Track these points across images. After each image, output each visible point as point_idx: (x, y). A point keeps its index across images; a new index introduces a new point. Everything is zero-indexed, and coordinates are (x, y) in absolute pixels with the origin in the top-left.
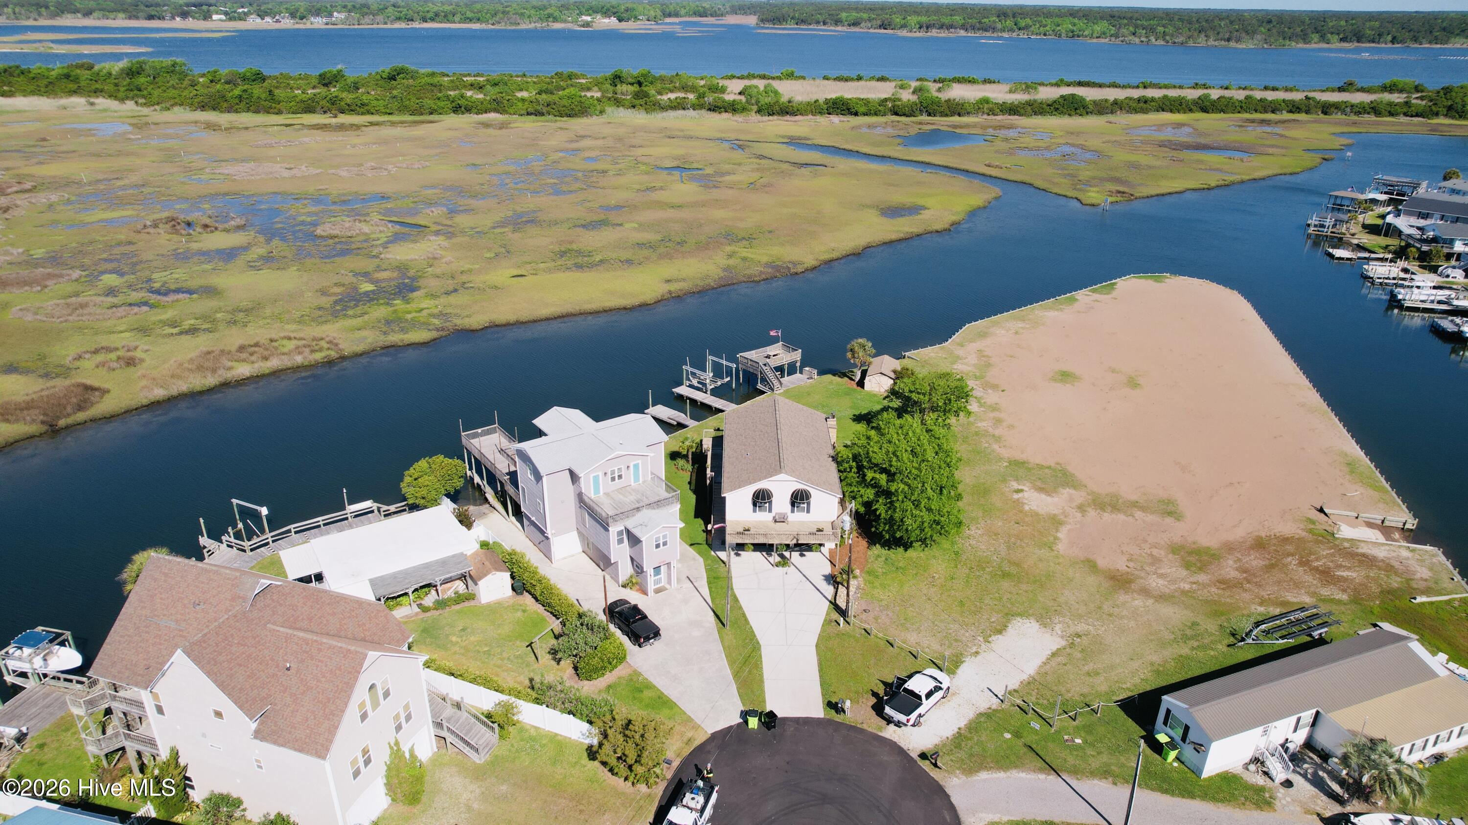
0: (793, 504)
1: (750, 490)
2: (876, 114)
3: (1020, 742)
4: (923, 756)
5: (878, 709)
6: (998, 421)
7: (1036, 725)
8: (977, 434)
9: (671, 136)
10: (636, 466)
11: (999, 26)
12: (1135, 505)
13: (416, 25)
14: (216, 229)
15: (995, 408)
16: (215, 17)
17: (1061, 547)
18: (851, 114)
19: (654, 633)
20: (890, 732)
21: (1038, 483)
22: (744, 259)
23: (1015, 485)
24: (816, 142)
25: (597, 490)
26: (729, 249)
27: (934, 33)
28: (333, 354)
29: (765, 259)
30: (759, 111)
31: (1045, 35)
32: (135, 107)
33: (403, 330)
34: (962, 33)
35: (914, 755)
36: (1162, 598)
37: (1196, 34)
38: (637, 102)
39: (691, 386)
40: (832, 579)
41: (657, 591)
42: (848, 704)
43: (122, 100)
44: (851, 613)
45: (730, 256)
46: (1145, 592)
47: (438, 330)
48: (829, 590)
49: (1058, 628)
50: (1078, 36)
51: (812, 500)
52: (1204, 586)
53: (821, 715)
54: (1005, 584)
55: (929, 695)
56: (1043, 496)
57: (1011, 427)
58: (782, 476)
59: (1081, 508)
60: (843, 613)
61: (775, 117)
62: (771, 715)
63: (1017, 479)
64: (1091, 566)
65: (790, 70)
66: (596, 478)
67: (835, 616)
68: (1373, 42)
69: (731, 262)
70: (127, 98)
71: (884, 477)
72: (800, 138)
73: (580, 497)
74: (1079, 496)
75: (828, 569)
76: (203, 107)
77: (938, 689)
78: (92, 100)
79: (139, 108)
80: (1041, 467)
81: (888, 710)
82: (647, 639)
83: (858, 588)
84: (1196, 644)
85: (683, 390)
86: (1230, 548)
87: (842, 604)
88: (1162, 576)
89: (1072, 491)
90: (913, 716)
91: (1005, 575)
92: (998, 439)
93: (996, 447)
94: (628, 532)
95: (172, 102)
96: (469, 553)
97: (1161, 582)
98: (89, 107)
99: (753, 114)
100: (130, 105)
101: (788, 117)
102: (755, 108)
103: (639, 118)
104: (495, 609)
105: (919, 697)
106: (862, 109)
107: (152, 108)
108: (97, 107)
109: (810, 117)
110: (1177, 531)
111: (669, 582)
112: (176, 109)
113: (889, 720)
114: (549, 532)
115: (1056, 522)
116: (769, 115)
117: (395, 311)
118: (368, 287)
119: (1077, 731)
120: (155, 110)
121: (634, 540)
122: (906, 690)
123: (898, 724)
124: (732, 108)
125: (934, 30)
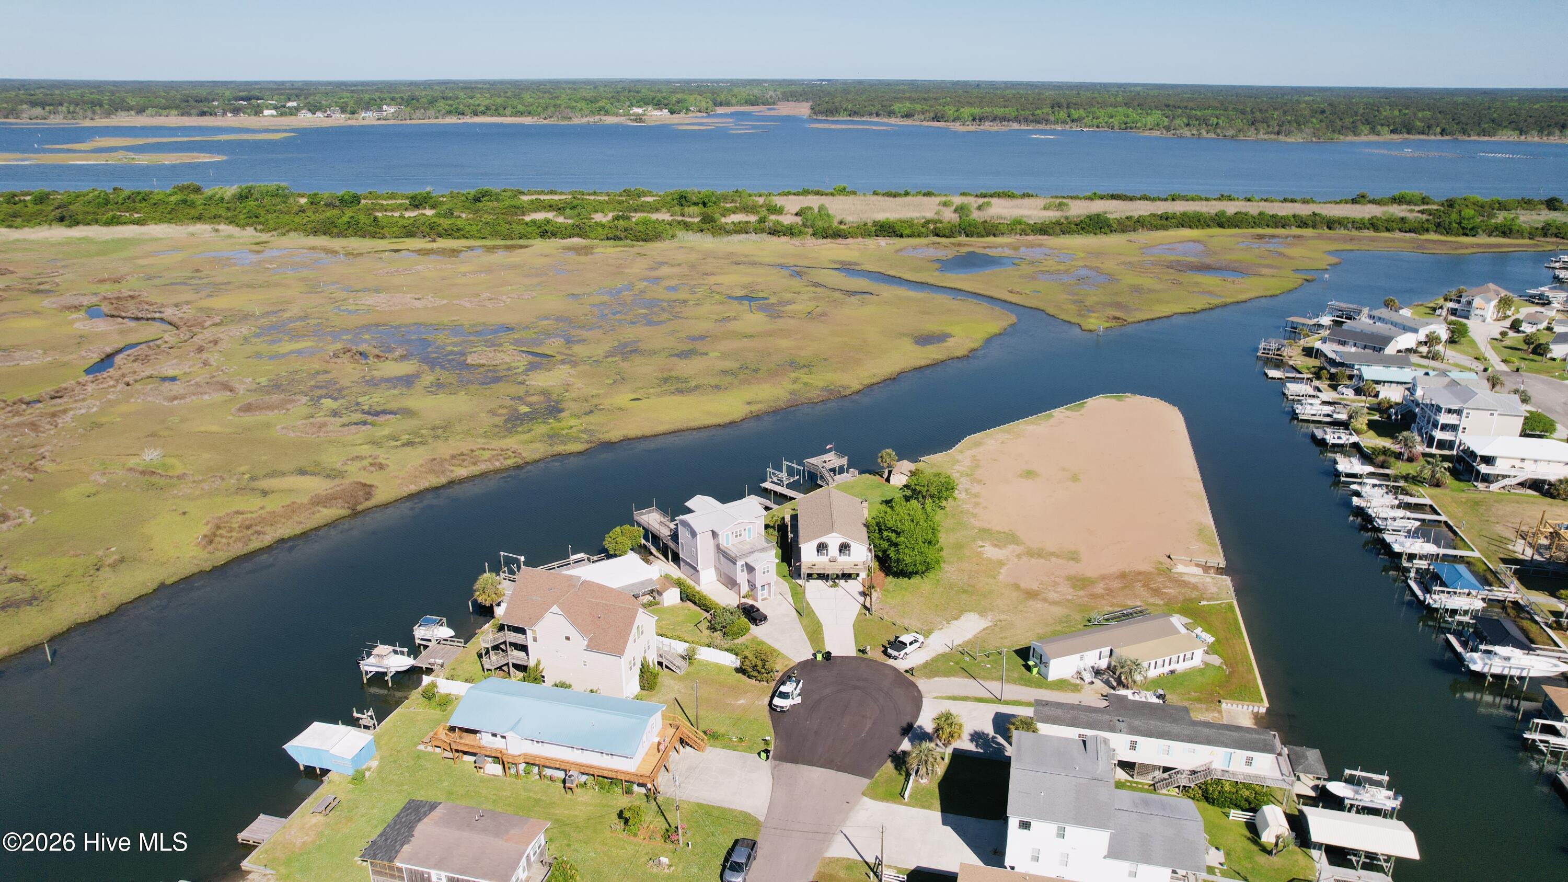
0: (840, 551)
1: (815, 543)
2: (919, 236)
3: (958, 666)
4: (907, 671)
5: (885, 652)
6: (977, 504)
7: (967, 659)
8: (961, 512)
9: (737, 261)
10: (749, 529)
11: (1052, 118)
12: (1053, 554)
13: (468, 119)
14: (387, 358)
15: (976, 496)
16: (266, 112)
17: (1001, 577)
18: (897, 236)
19: (765, 618)
20: (891, 662)
21: (996, 542)
22: (805, 384)
23: (980, 543)
24: (865, 267)
25: (728, 543)
26: (793, 375)
27: (987, 126)
28: (520, 462)
29: (821, 384)
30: (814, 234)
31: (1098, 127)
32: (254, 232)
33: (562, 442)
34: (1015, 126)
35: (902, 671)
36: (1054, 603)
37: (1246, 128)
38: (705, 226)
39: (772, 482)
40: (864, 594)
41: (763, 600)
42: (868, 648)
43: (243, 227)
44: (873, 610)
45: (795, 381)
46: (1045, 600)
47: (587, 442)
48: (861, 599)
49: (989, 618)
50: (1131, 128)
51: (852, 549)
52: (1081, 597)
53: (855, 655)
54: (964, 596)
55: (911, 643)
56: (997, 549)
57: (985, 508)
58: (834, 534)
59: (1019, 556)
60: (869, 610)
61: (829, 240)
62: (829, 653)
63: (982, 540)
64: (1017, 587)
65: (842, 185)
66: (727, 535)
67: (864, 611)
68: (1423, 134)
69: (796, 386)
70: (248, 224)
71: (894, 534)
72: (850, 264)
73: (718, 547)
74: (1019, 549)
75: (861, 589)
76: (315, 233)
77: (916, 641)
78: (216, 227)
79: (259, 234)
80: (999, 532)
81: (889, 651)
82: (761, 621)
83: (878, 598)
84: (1065, 625)
85: (767, 485)
86: (1103, 578)
87: (868, 605)
88: (1057, 592)
89: (1016, 546)
90: (902, 653)
91: (965, 592)
92: (974, 516)
93: (972, 520)
94: (747, 564)
95: (287, 228)
96: (655, 579)
97: (1056, 595)
98: (213, 234)
99: (809, 237)
100: (250, 231)
101: (840, 240)
102: (810, 231)
103: (707, 242)
104: (672, 609)
105: (905, 644)
106: (907, 232)
107: (270, 234)
108: (222, 234)
109: (860, 239)
110: (1074, 569)
111: (770, 595)
112: (292, 234)
113: (890, 656)
114: (699, 568)
115: (1001, 564)
116: (824, 238)
117: (552, 429)
118: (524, 409)
119: (989, 662)
120: (273, 236)
121: (750, 569)
122: (900, 642)
123: (895, 658)
124: (790, 232)
125: (987, 124)
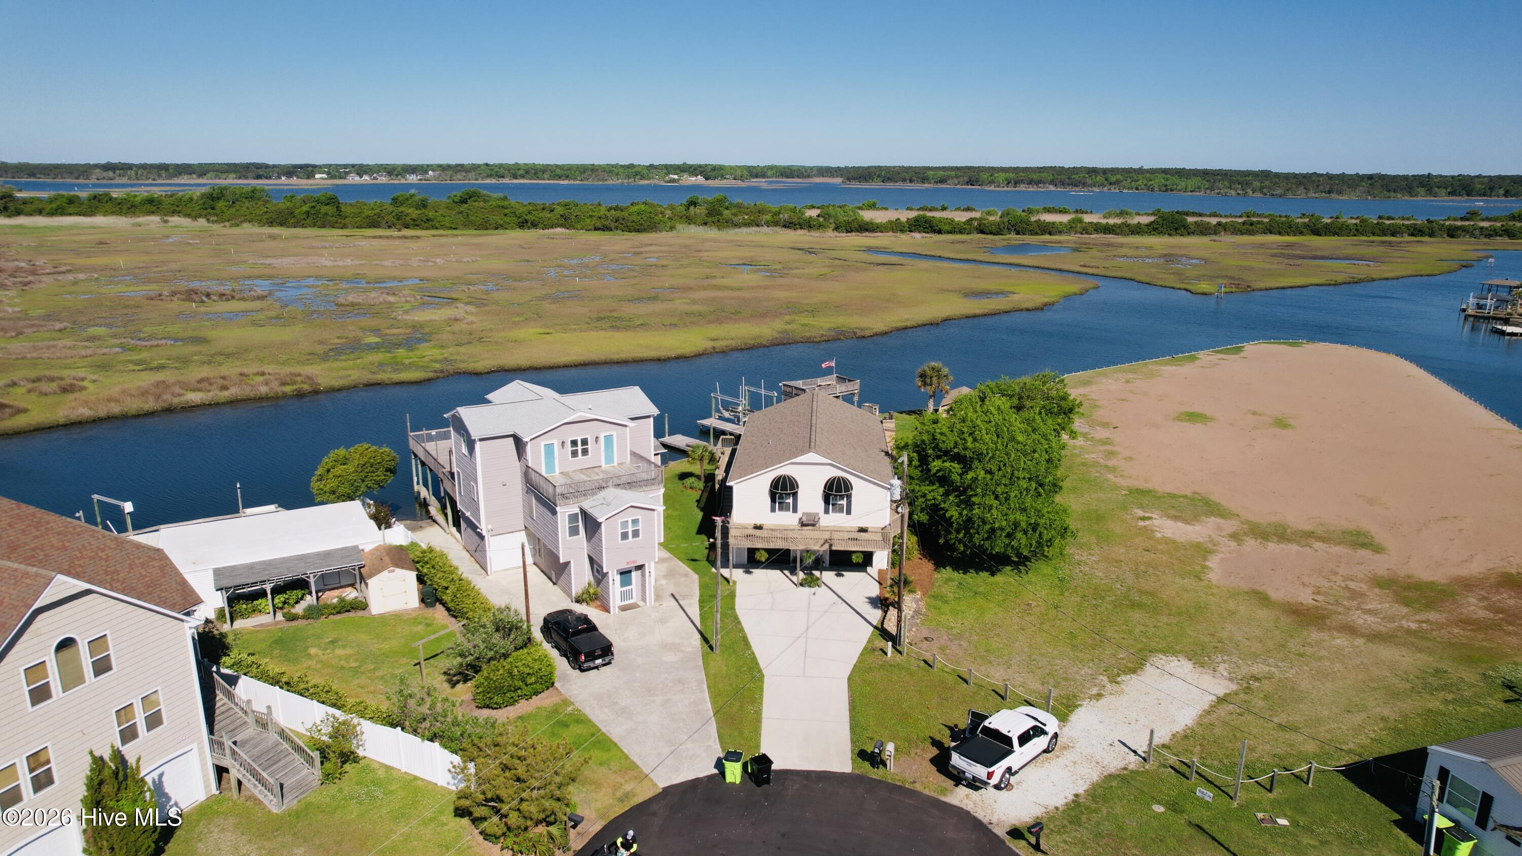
0: (827, 500)
1: (769, 478)
2: (961, 233)
3: (1182, 820)
4: (1015, 833)
5: (941, 763)
6: (1111, 454)
7: (1206, 794)
8: (1083, 464)
9: (740, 245)
10: (609, 439)
11: (1089, 181)
12: (1310, 535)
13: (506, 181)
14: (233, 297)
15: (1106, 442)
16: (317, 176)
17: (1214, 577)
18: (934, 231)
20: (960, 797)
22: (804, 325)
23: (1140, 513)
24: (895, 250)
25: (550, 466)
26: (788, 318)
27: (1022, 187)
28: (306, 387)
29: (829, 325)
30: (837, 229)
31: (1137, 189)
32: (206, 224)
33: (395, 371)
34: (1052, 188)
35: (1001, 832)
39: (721, 418)
40: (881, 603)
41: (624, 609)
42: (890, 747)
43: (195, 218)
44: (905, 640)
45: (790, 322)
47: (436, 371)
50: (1172, 190)
51: (854, 493)
53: (847, 768)
54: (1136, 616)
55: (1024, 738)
56: (1180, 524)
57: (1129, 459)
59: (1234, 536)
61: (853, 234)
62: (763, 761)
63: (1141, 507)
64: (1262, 599)
66: (549, 447)
67: (880, 643)
68: (1485, 195)
69: (789, 327)
70: (200, 216)
71: (957, 467)
72: (877, 248)
73: (528, 474)
74: (1230, 526)
77: (1037, 731)
78: (167, 218)
80: (1173, 496)
82: (591, 657)
83: (917, 612)
85: (712, 422)
86: (1468, 585)
87: (891, 627)
88: (1370, 612)
89: (1219, 520)
90: (999, 769)
91: (1134, 605)
92: (1113, 470)
93: (1110, 476)
94: (584, 513)
97: (1370, 619)
98: (162, 224)
99: (830, 230)
100: (202, 222)
101: (867, 234)
102: (833, 226)
103: (711, 233)
104: (393, 622)
105: (1007, 740)
106: (947, 228)
108: (171, 224)
109: (891, 233)
110: (1381, 565)
111: (644, 599)
113: (958, 778)
114: (484, 527)
115: (1203, 551)
116: (847, 232)
117: (395, 357)
118: (374, 339)
119: (1279, 807)
120: (225, 226)
121: (592, 526)
122: (988, 731)
123: (975, 784)
124: (808, 225)
125: (1022, 185)
